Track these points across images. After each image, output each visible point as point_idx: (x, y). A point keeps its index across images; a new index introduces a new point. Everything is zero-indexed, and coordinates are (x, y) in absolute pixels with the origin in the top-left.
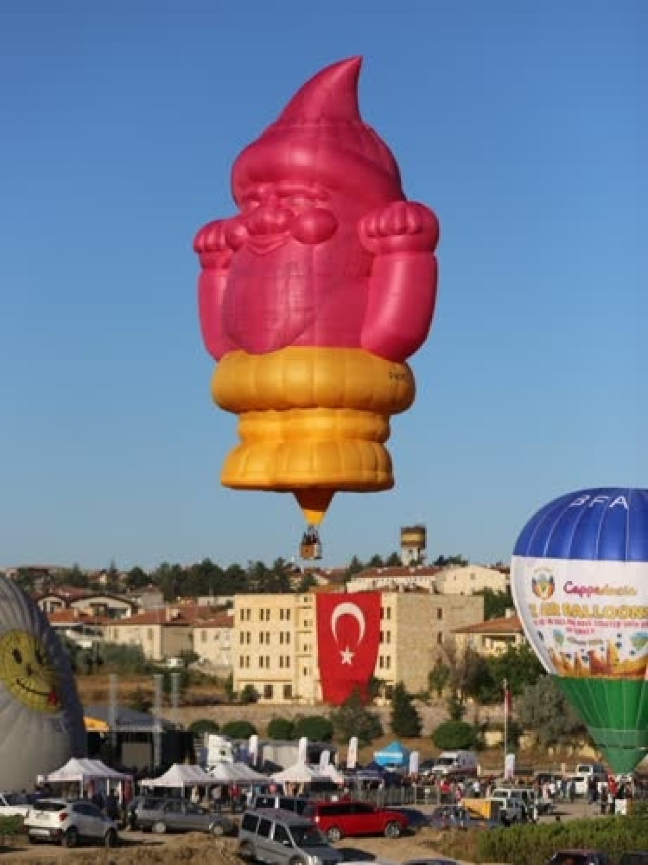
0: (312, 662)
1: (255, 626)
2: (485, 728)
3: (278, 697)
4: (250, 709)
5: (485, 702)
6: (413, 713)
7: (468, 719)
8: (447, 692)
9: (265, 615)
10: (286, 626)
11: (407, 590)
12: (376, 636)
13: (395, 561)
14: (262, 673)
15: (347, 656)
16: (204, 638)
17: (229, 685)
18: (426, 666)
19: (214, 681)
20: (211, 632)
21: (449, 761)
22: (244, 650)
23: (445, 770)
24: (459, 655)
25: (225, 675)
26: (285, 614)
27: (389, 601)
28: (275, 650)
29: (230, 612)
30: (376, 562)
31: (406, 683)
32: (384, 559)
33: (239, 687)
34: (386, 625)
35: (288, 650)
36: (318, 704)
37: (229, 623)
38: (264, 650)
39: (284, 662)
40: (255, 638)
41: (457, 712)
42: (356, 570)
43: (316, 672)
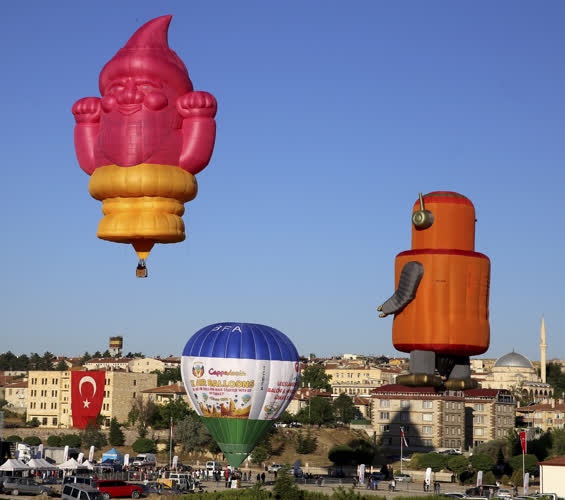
0: (68, 407)
1: (39, 387)
2: (157, 442)
3: (50, 424)
4: (36, 430)
5: (157, 428)
6: (121, 434)
7: (149, 437)
8: (137, 423)
9: (44, 381)
10: (56, 388)
11: (115, 370)
12: (102, 394)
13: (107, 354)
14: (42, 412)
15: (86, 404)
16: (11, 393)
17: (24, 417)
18: (128, 409)
19: (15, 415)
20: (14, 390)
21: (142, 459)
22: (33, 399)
23: (139, 463)
24: (144, 404)
25: (21, 412)
26: (55, 381)
27: (109, 375)
28: (49, 400)
29: (25, 380)
30: (98, 355)
31: (117, 417)
32: (102, 353)
33: (30, 419)
34: (107, 388)
35: (56, 400)
36: (71, 428)
37: (25, 385)
38: (43, 400)
39: (54, 406)
40: (39, 393)
41: (143, 433)
42: (87, 358)
43: (70, 411)
